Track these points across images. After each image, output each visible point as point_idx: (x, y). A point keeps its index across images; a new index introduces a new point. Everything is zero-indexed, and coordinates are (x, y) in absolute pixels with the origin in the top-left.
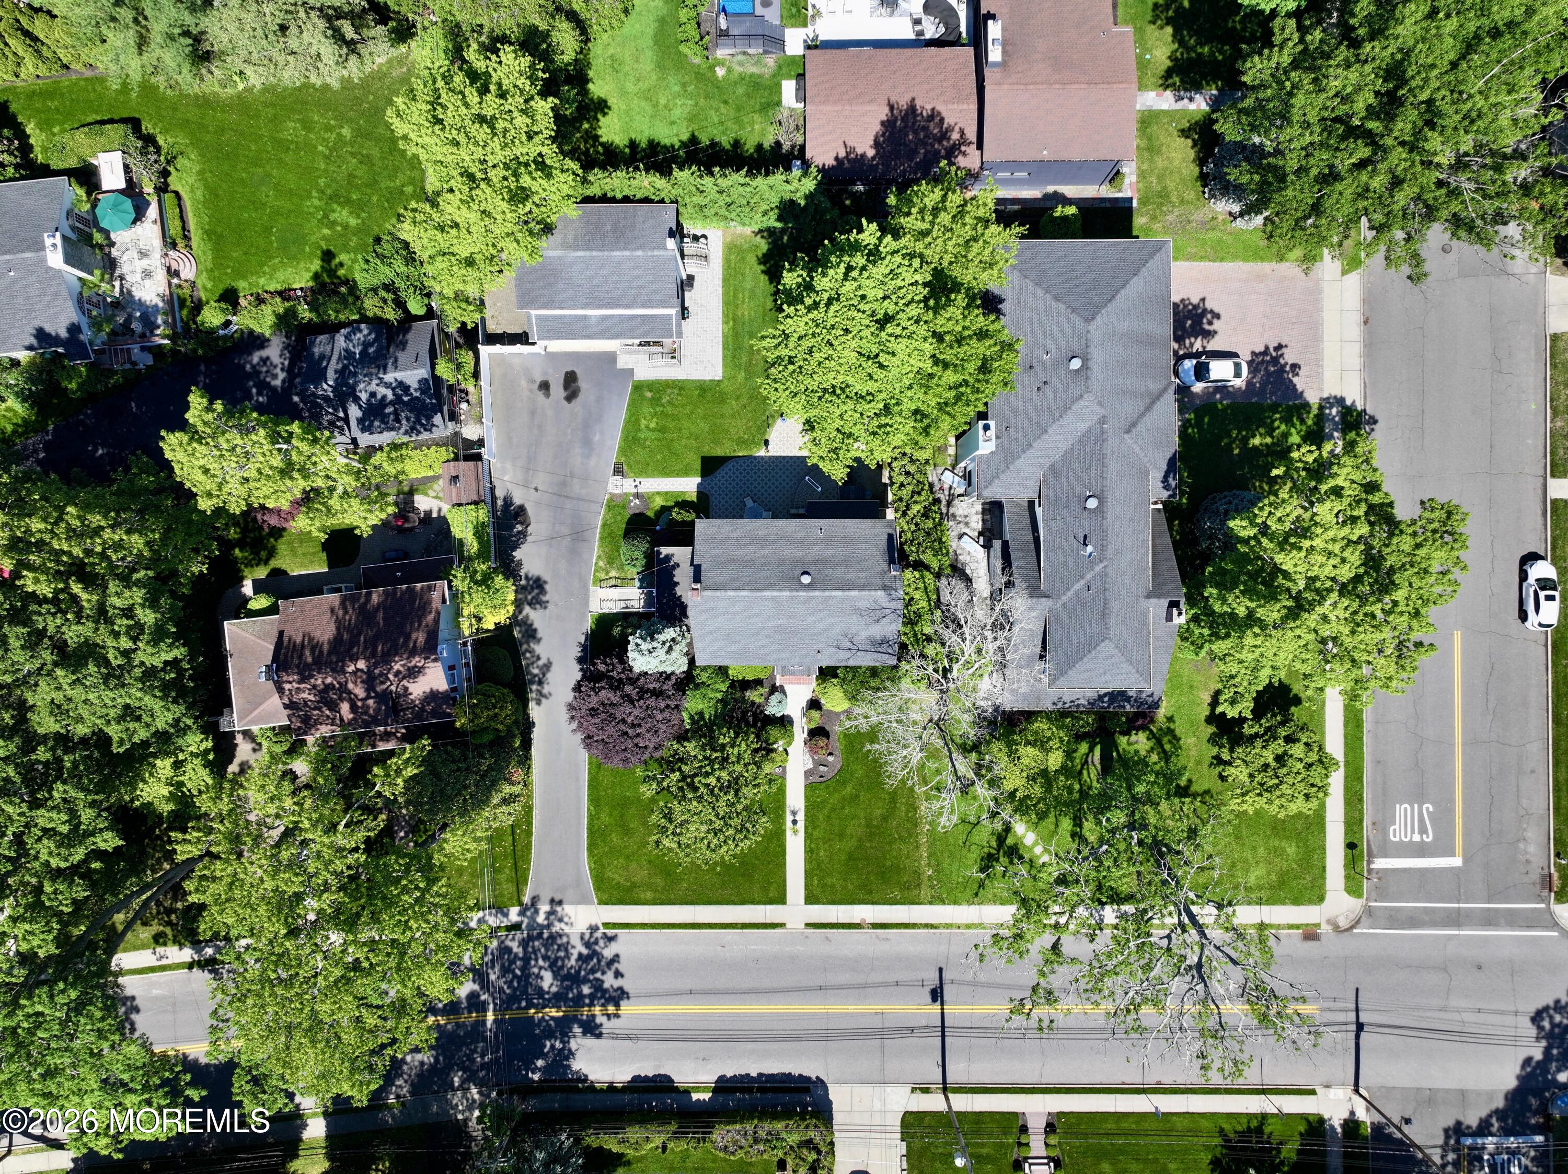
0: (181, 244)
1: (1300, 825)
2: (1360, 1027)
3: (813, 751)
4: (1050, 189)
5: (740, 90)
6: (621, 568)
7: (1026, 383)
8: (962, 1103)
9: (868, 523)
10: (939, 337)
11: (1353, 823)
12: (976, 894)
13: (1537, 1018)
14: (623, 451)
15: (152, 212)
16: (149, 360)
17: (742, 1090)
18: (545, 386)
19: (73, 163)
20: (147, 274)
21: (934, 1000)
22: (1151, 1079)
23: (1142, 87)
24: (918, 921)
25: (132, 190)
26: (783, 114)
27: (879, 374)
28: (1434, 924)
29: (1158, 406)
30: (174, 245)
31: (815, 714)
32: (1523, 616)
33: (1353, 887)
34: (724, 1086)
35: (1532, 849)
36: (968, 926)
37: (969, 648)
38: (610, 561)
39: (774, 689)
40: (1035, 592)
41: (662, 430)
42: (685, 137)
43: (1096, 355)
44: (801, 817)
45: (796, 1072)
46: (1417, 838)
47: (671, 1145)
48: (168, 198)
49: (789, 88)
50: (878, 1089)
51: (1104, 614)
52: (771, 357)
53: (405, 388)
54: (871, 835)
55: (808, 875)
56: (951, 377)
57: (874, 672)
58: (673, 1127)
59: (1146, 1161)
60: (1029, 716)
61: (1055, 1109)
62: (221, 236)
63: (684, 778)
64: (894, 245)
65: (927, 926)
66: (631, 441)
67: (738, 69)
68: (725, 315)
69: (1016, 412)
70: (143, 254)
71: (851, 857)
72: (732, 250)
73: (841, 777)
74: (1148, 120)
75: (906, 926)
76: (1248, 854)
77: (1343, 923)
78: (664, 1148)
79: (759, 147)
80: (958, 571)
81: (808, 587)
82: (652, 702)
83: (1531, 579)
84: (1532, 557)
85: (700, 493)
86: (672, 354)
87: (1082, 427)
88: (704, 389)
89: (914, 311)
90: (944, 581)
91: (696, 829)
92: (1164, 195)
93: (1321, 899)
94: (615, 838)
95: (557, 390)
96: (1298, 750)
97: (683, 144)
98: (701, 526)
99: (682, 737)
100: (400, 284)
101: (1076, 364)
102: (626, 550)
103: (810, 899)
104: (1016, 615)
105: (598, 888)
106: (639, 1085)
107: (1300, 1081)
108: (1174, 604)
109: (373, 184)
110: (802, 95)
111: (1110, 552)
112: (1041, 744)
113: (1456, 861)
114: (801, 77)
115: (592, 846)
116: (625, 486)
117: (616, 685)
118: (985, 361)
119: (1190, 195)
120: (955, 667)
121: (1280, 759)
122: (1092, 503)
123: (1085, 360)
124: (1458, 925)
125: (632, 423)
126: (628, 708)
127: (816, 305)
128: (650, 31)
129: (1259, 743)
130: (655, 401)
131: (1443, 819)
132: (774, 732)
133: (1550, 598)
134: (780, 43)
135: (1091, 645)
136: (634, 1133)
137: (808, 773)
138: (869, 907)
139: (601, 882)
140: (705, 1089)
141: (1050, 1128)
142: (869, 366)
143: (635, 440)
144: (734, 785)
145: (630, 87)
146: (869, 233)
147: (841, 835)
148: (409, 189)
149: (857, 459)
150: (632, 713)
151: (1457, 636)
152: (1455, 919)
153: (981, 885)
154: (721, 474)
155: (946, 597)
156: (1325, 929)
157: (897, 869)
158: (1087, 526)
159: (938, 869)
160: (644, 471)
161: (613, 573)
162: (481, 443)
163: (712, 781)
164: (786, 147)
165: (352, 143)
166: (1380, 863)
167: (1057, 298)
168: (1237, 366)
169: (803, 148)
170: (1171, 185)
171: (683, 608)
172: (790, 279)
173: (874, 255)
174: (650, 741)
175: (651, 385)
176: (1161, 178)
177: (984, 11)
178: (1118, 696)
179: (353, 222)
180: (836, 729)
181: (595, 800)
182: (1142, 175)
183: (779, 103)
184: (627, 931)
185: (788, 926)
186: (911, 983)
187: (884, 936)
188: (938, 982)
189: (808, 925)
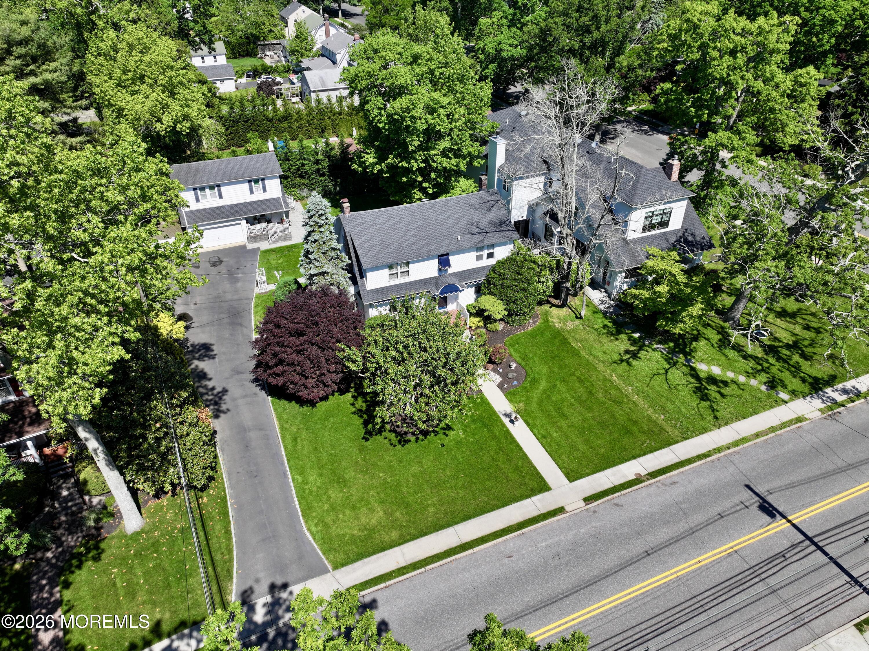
21: (771, 515)
55: (555, 456)
65: (700, 457)
75: (681, 464)
103: (572, 476)
105: (328, 553)
138: (634, 462)
153: (712, 409)
184: (383, 585)
185: (567, 509)
186: (733, 510)
187: (668, 482)
188: (757, 498)
189: (588, 500)
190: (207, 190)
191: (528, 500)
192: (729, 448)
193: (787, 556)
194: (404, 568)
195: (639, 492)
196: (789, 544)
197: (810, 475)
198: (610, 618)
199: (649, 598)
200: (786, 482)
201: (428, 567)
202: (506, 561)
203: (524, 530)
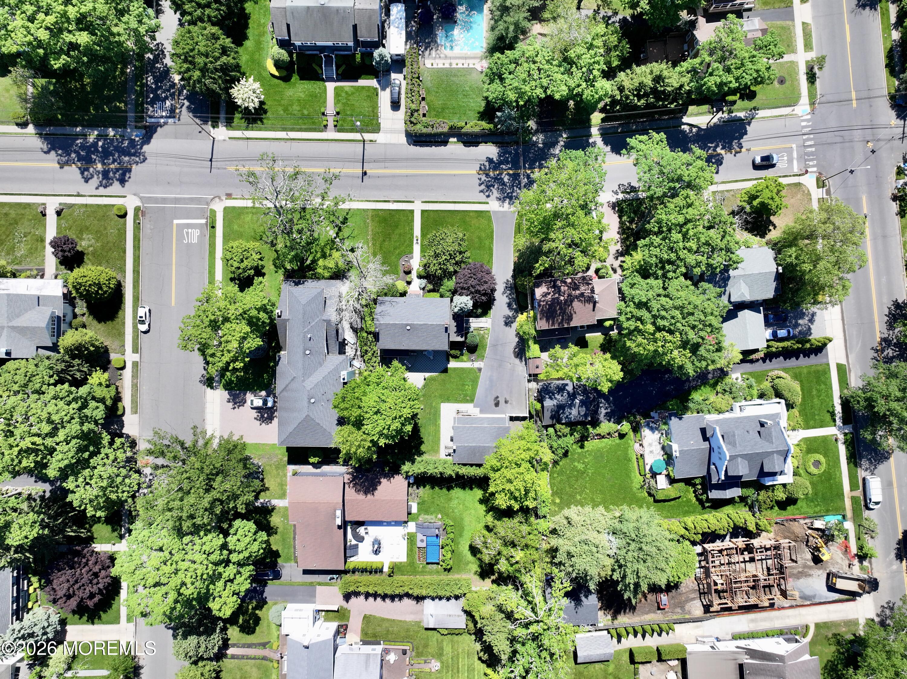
0: (639, 456)
1: (232, 236)
2: (211, 160)
3: (410, 266)
4: (318, 471)
5: (432, 509)
6: (479, 335)
7: (330, 395)
8: (357, 136)
9: (387, 348)
10: (360, 407)
11: (213, 237)
13: (145, 160)
14: (478, 377)
15: (648, 468)
16: (652, 414)
17: (438, 142)
18: (506, 402)
19: (675, 485)
20: (650, 445)
22: (289, 143)
23: (286, 509)
24: (373, 203)
25: (654, 475)
26: (417, 500)
27: (380, 395)
28: (184, 199)
29: (283, 387)
30: (641, 455)
31: (408, 280)
32: (150, 310)
33: (213, 212)
34: (445, 143)
35: (148, 226)
37: (351, 302)
38: (483, 337)
39: (423, 289)
40: (328, 322)
41: (463, 385)
42: (452, 491)
43: (305, 404)
44: (415, 241)
45: (418, 147)
46: (190, 230)
47: (464, 124)
48: (643, 473)
49: (414, 510)
50: (388, 142)
51: (304, 314)
52: (416, 402)
53: (551, 398)
54: (389, 234)
55: (413, 221)
56: (357, 395)
57: (386, 295)
58: (463, 130)
59: (291, 114)
60: (331, 278)
61: (324, 133)
62: (625, 459)
63: (454, 258)
64: (374, 437)
65: (369, 201)
66: (475, 382)
67: (433, 517)
68: (439, 427)
69: (333, 385)
70: (651, 452)
71: (397, 227)
72: (436, 450)
73: (400, 256)
74: (283, 496)
75: (377, 201)
76: (252, 226)
77: (217, 200)
78: (466, 124)
79: (424, 487)
80: (355, 330)
81: (407, 325)
82: (465, 285)
83: (147, 324)
84: (145, 332)
85: (448, 361)
86: (458, 412)
87: (311, 379)
88: (448, 400)
89: (367, 416)
90: (359, 327)
91: (450, 240)
92: (277, 468)
93: (225, 209)
94: (483, 235)
95: (502, 400)
96: (236, 264)
97: (452, 488)
98: (446, 347)
99: (455, 272)
100: (555, 438)
101: (313, 401)
102: (477, 340)
103: (412, 212)
104: (335, 313)
105: (490, 217)
106: (475, 144)
107: (234, 142)
108: (279, 317)
109: (569, 478)
110: (409, 507)
111: (302, 335)
112: (325, 268)
113: (176, 222)
114: (409, 514)
115: (492, 232)
116: (477, 365)
117: (478, 292)
118: (344, 401)
119: (267, 468)
120: (356, 296)
121: (242, 261)
122: (308, 352)
123: (309, 402)
124: (175, 198)
125: (475, 387)
126: (473, 284)
127: (400, 417)
128: (465, 532)
129: (249, 267)
130: (466, 395)
131: (180, 237)
132: (423, 274)
133: (141, 317)
134: (418, 526)
135: (309, 303)
136: (477, 129)
137: (412, 258)
138: (390, 208)
139: (489, 219)
140: (452, 142)
141: (326, 126)
142: (383, 398)
143: (473, 381)
144: (437, 256)
145: (473, 512)
146: (382, 442)
147: (400, 235)
148: (555, 475)
149: (389, 368)
150: (472, 282)
151: (173, 304)
152: (177, 201)
153: (348, 214)
154: (442, 369)
155: (359, 320)
156: (224, 198)
157: (380, 222)
158: (310, 344)
159: (365, 222)
160: (471, 369)
161: (482, 332)
162: (529, 381)
163: (444, 257)
164: (415, 487)
165: (576, 493)
166: (203, 221)
167: (319, 424)
168: (252, 404)
169: (409, 486)
170: (275, 472)
171: (454, 318)
172: (409, 428)
173: (381, 434)
174: (467, 272)
175: (467, 401)
176: (279, 474)
177: (342, 530)
178: (297, 284)
179: (576, 464)
180: (402, 274)
181: (491, 249)
182: (285, 475)
183: (418, 504)
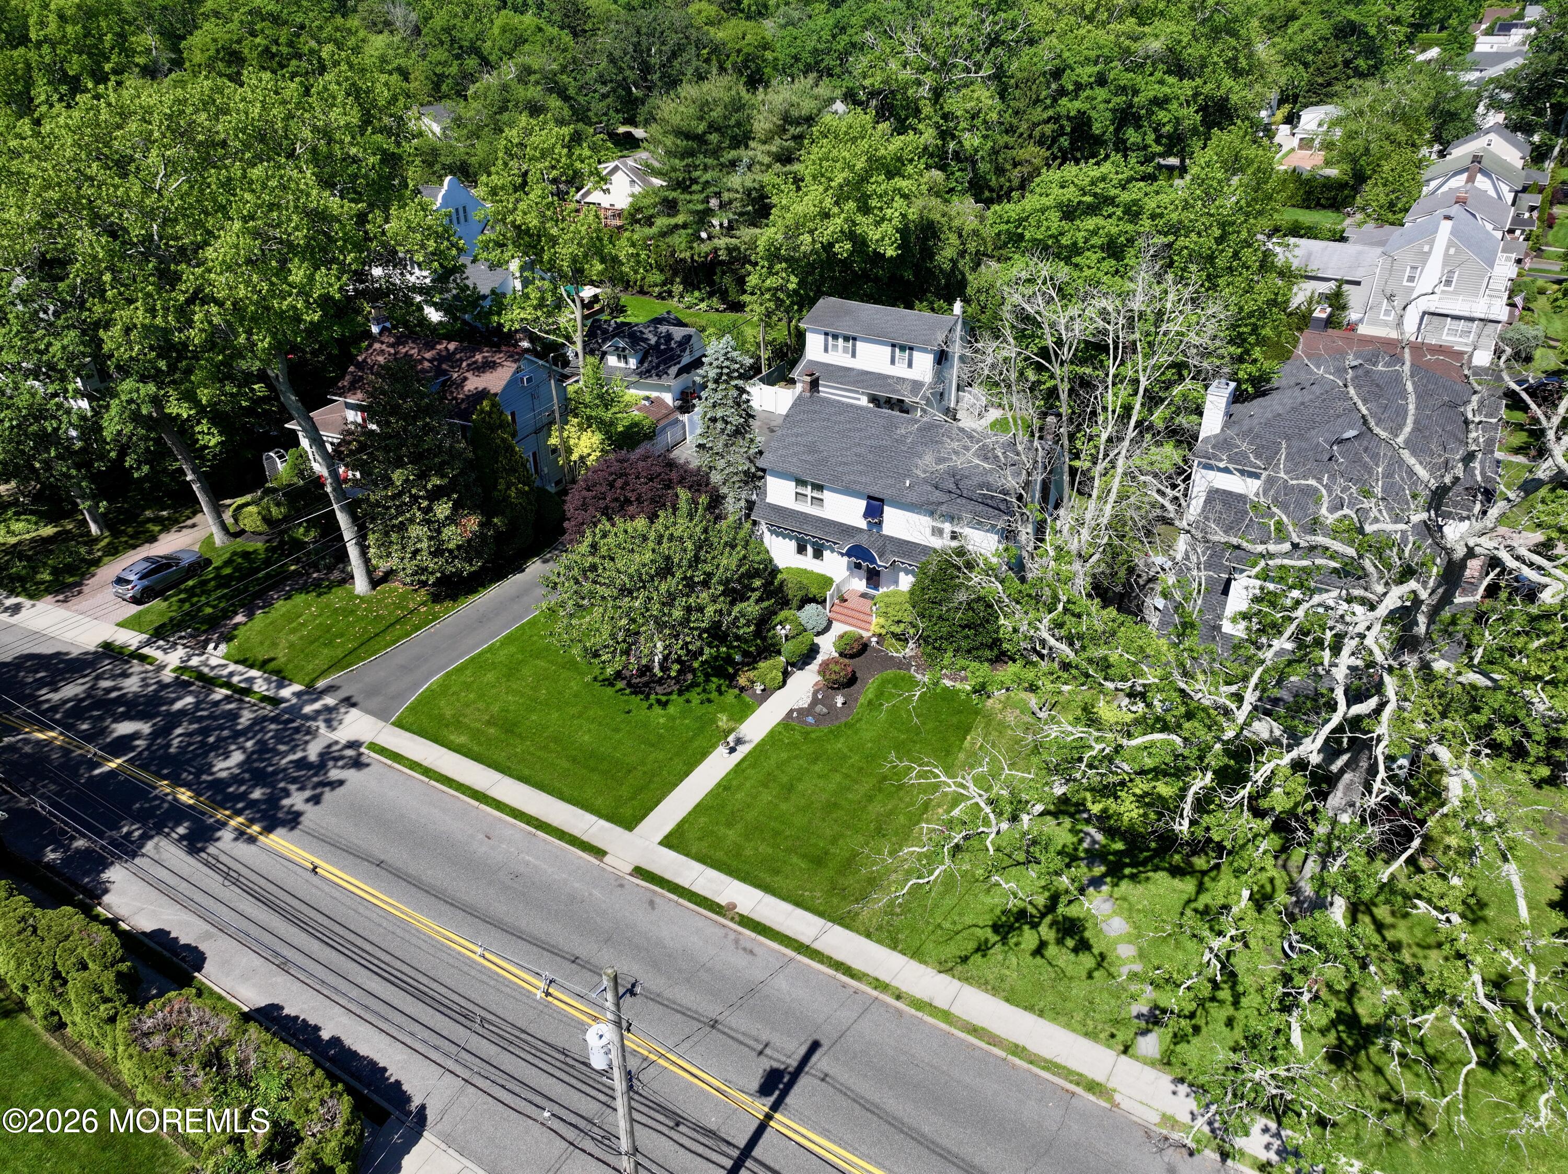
12: (965, 960)
21: (765, 1090)
24: (827, 951)
36: (918, 1004)
44: (745, 748)
65: (839, 966)
103: (674, 841)
105: (411, 709)
138: (758, 894)
153: (983, 948)
184: (389, 762)
185: (607, 859)
186: (741, 1038)
187: (749, 945)
188: (795, 1064)
189: (639, 872)
190: (841, 340)
191: (594, 818)
192: (898, 997)
193: (682, 1128)
194: (420, 765)
195: (697, 918)
196: (713, 1127)
197: (926, 1129)
198: (439, 954)
199: (492, 983)
200: (875, 1097)
201: (433, 783)
202: (481, 836)
203: (539, 833)
